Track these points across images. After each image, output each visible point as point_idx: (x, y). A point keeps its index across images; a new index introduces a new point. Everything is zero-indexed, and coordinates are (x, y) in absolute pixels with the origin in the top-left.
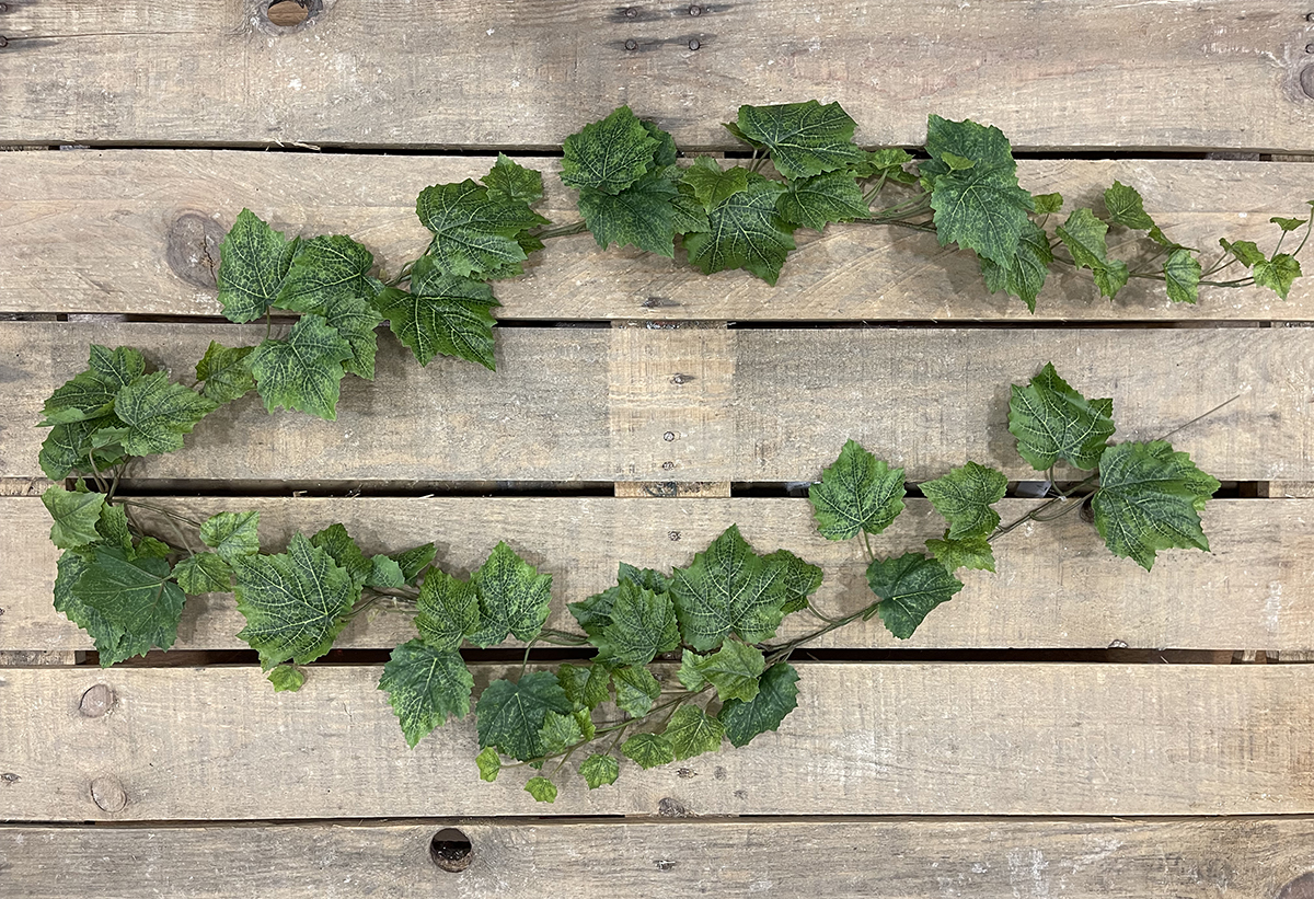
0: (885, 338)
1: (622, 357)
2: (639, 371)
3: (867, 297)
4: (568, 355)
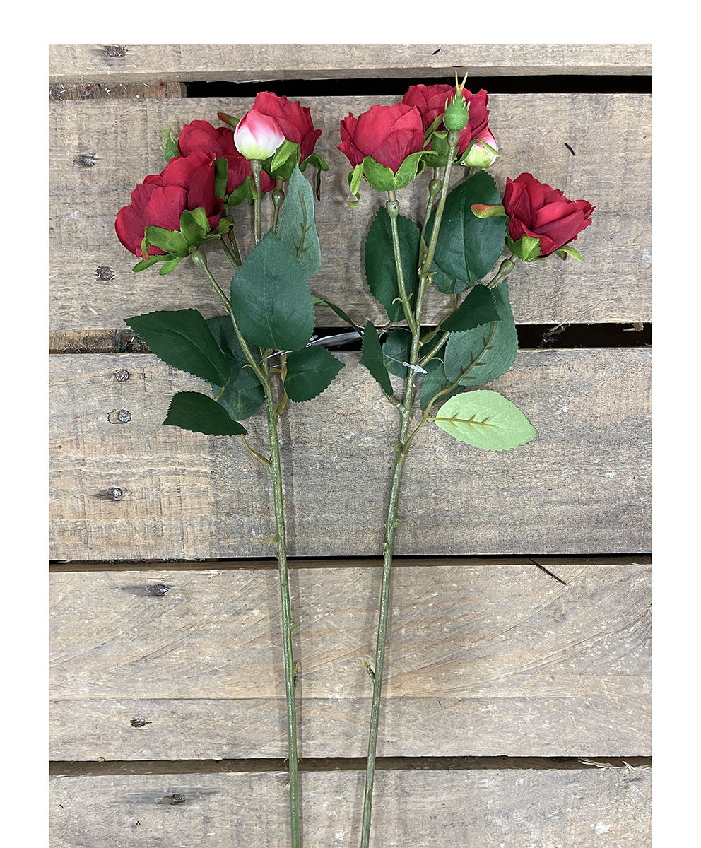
1: (195, 522)
2: (170, 504)
4: (267, 522)
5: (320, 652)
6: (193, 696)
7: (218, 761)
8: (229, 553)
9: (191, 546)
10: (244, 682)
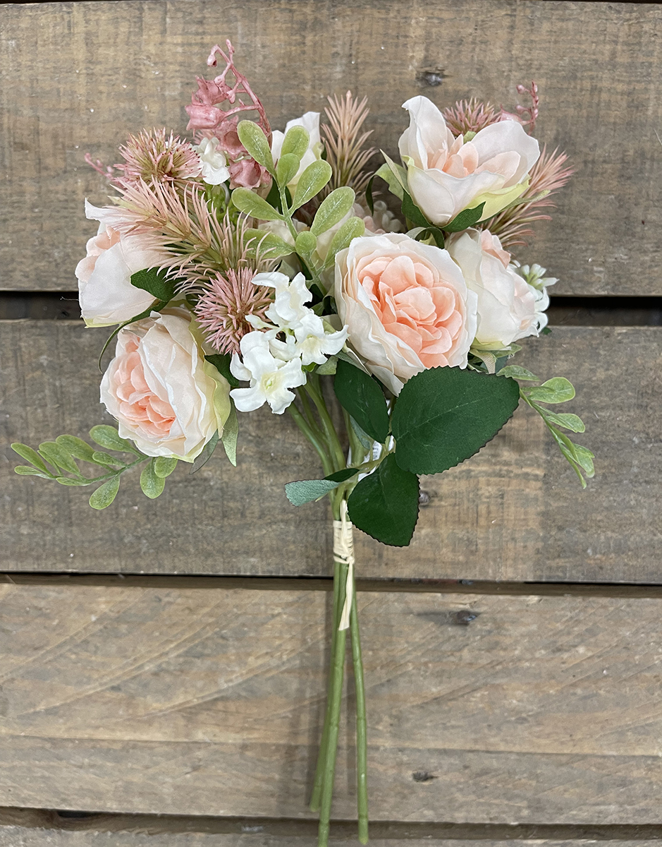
0: (83, 558)
1: (517, 535)
2: (489, 513)
3: (118, 620)
4: (608, 539)
5: (655, 701)
6: (492, 749)
7: (513, 828)
8: (558, 576)
9: (511, 566)
10: (557, 733)
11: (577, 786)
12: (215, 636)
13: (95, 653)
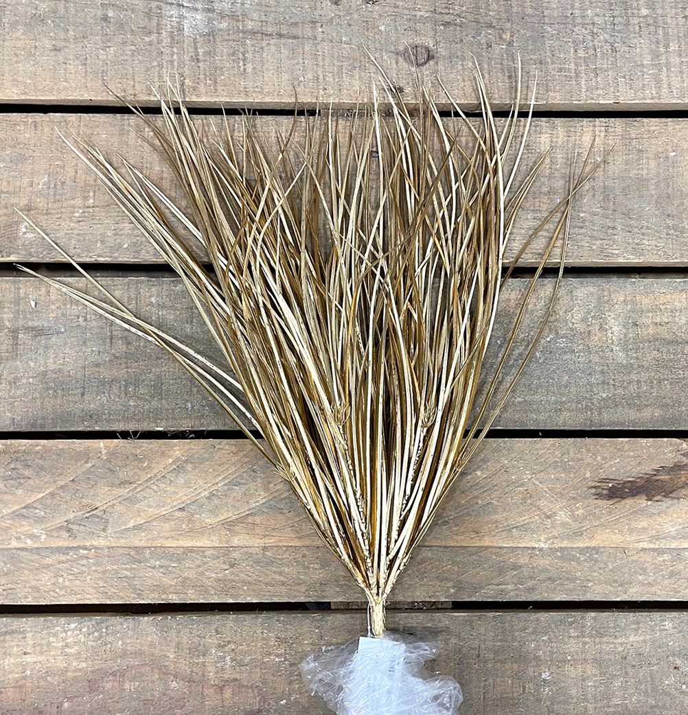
10: (468, 531)
11: (484, 569)
12: (249, 470)
13: (170, 484)
